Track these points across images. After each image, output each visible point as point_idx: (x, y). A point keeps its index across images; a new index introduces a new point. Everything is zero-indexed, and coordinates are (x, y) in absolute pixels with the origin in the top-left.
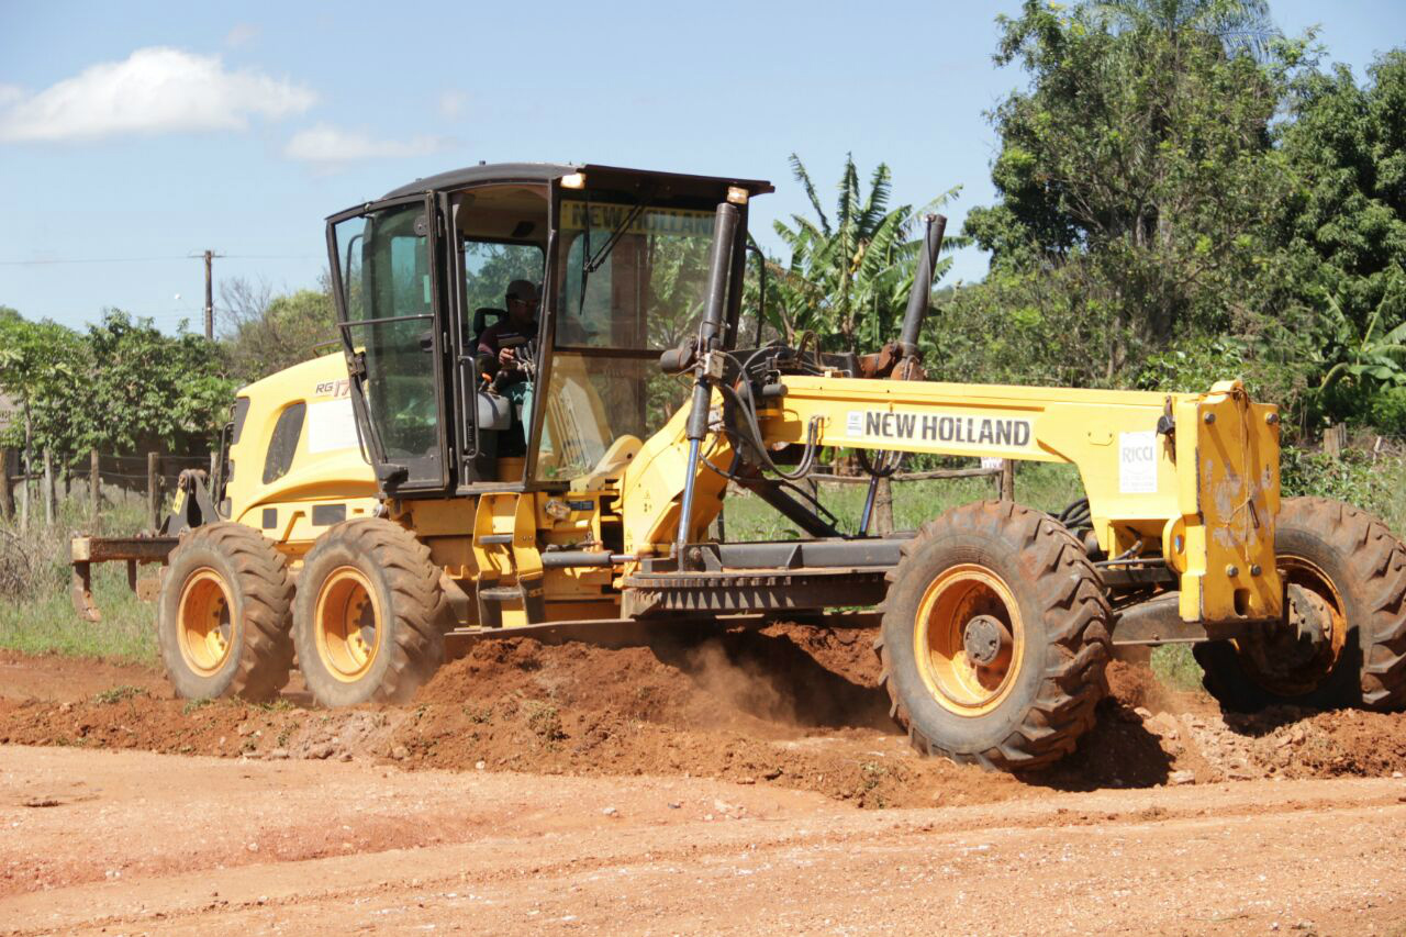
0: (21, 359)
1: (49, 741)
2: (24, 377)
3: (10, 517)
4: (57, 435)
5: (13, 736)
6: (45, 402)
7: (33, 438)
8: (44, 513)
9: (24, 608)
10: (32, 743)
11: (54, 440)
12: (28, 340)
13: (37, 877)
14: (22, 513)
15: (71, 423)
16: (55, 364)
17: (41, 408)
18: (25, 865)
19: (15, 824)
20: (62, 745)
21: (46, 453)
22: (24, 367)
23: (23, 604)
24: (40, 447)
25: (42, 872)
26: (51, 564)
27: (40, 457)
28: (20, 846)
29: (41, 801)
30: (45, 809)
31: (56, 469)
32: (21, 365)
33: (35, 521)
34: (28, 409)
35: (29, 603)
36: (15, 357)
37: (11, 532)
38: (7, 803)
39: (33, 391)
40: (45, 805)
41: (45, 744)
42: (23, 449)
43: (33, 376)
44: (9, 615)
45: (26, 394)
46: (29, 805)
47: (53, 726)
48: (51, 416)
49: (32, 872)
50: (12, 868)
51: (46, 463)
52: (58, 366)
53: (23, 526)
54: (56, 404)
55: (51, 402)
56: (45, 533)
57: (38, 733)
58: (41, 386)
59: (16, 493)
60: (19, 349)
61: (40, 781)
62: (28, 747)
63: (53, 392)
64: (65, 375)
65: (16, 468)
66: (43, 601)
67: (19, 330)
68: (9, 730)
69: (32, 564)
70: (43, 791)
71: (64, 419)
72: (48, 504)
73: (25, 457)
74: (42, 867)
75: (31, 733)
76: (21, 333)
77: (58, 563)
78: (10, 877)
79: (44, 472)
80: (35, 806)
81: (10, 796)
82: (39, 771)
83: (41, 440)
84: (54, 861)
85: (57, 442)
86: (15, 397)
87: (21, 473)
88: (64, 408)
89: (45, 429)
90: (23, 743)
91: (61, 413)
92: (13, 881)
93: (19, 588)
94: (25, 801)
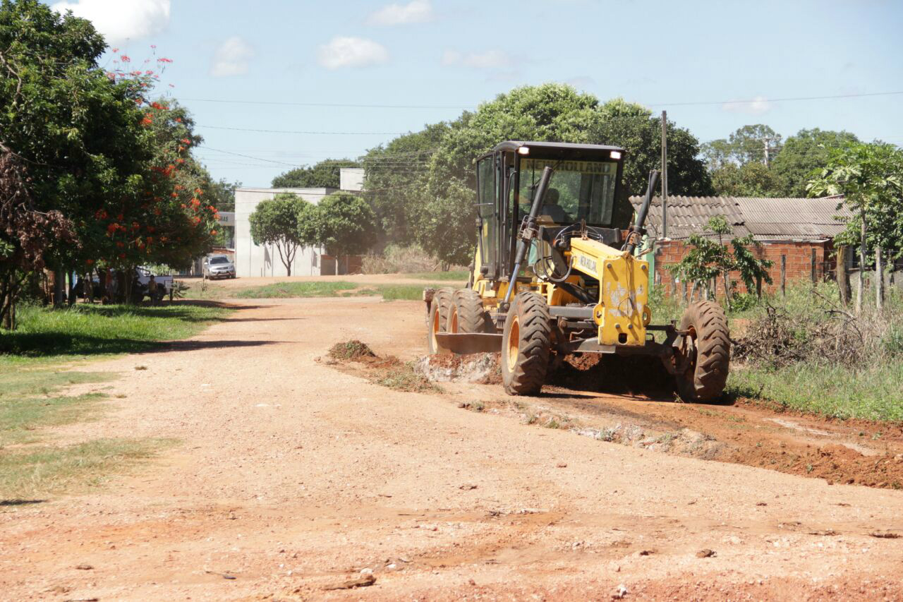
0: (860, 174)
1: (886, 484)
2: (862, 189)
3: (847, 301)
4: (885, 235)
5: (857, 477)
6: (876, 208)
7: (866, 237)
8: (875, 299)
9: (860, 375)
10: (873, 485)
11: (882, 239)
12: (866, 157)
13: (885, 595)
14: (857, 299)
15: (896, 225)
16: (887, 177)
17: (873, 212)
18: (875, 584)
19: (864, 550)
20: (897, 488)
21: (877, 249)
22: (861, 180)
23: (858, 371)
24: (871, 245)
25: (889, 591)
26: (880, 340)
27: (871, 253)
28: (870, 568)
29: (884, 533)
30: (887, 540)
31: (884, 262)
32: (859, 178)
33: (867, 305)
34: (863, 213)
35: (864, 372)
36: (854, 172)
37: (849, 313)
38: (856, 532)
39: (868, 200)
40: (887, 537)
41: (883, 486)
42: (857, 245)
43: (868, 187)
44: (848, 380)
45: (863, 202)
46: (874, 536)
47: (889, 473)
48: (879, 219)
49: (880, 590)
50: (865, 586)
51: (877, 257)
52: (889, 179)
53: (858, 308)
54: (885, 209)
55: (881, 207)
56: (875, 315)
57: (877, 477)
58: (874, 195)
59: (852, 281)
60: (858, 166)
61: (880, 516)
62: (869, 488)
63: (884, 200)
64: (894, 186)
65: (851, 262)
66: (874, 370)
67: (859, 150)
68: (854, 473)
69: (865, 338)
70: (884, 525)
71: (890, 221)
72: (878, 291)
73: (859, 252)
74: (888, 587)
75: (872, 476)
76: (860, 152)
77: (886, 339)
78: (863, 593)
79: (874, 265)
80: (879, 537)
81: (858, 526)
82: (879, 508)
83: (872, 239)
84: (898, 583)
85: (885, 240)
86: (854, 204)
87: (855, 265)
88: (892, 213)
89: (875, 230)
90: (866, 485)
91: (887, 217)
92: (866, 596)
93: (855, 358)
94: (871, 532)
